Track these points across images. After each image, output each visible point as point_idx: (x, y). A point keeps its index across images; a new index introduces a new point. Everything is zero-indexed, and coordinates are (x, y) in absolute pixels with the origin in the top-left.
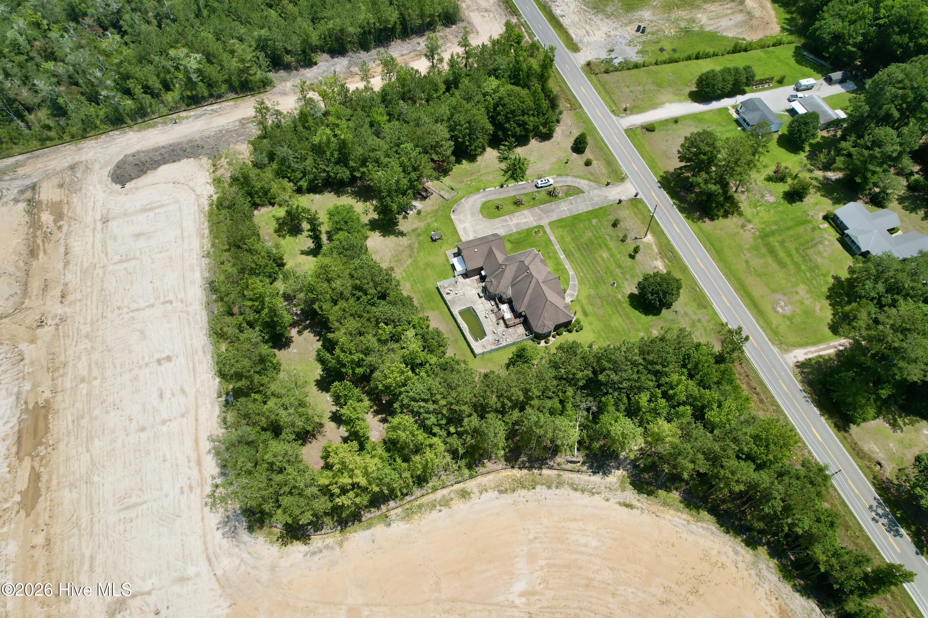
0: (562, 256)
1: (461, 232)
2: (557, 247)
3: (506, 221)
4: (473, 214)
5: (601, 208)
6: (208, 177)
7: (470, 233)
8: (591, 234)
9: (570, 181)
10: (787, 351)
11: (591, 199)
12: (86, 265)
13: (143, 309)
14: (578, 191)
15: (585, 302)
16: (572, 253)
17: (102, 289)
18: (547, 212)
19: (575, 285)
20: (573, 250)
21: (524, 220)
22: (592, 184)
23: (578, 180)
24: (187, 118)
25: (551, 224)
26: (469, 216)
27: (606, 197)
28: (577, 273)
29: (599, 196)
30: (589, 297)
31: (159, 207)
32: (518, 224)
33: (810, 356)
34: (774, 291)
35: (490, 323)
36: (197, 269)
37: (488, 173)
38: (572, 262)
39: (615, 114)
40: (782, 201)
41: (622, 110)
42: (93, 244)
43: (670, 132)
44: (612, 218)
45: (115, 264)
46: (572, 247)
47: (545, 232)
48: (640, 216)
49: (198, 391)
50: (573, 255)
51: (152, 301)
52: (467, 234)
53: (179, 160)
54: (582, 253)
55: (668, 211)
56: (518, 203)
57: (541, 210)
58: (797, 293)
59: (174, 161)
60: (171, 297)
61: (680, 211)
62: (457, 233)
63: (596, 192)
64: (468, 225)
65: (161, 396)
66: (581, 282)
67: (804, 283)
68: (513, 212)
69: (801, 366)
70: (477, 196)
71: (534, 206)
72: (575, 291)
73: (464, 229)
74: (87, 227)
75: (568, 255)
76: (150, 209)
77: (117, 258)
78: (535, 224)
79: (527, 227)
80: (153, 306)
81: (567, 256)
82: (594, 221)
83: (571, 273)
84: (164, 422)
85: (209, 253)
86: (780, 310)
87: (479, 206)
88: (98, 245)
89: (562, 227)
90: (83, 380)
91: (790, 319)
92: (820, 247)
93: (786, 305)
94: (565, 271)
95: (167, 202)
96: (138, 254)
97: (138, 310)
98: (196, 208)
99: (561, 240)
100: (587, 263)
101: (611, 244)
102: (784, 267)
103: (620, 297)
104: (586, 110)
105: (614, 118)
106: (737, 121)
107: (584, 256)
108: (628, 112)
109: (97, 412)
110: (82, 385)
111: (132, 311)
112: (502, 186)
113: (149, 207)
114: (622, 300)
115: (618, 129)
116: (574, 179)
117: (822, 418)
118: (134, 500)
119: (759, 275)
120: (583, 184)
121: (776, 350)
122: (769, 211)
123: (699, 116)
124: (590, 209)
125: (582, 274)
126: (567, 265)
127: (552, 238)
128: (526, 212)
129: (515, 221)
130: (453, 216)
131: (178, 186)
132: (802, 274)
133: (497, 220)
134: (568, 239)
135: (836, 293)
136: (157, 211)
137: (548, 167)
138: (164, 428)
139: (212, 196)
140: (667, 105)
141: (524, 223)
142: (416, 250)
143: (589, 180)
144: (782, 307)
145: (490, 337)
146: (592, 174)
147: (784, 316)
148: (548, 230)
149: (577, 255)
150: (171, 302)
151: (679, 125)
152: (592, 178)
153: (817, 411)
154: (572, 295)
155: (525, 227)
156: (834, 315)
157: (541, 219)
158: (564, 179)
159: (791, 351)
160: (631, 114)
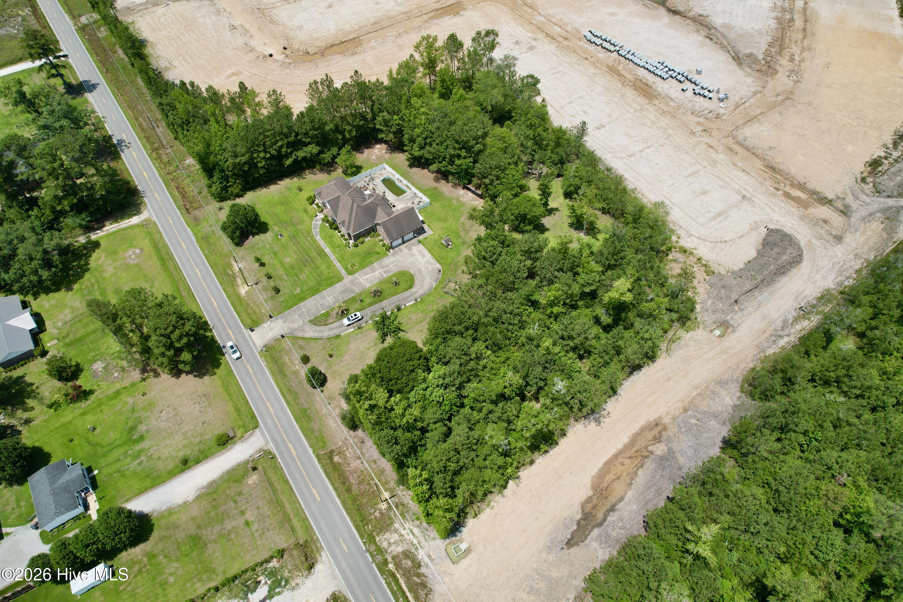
0: (327, 250)
1: (426, 252)
2: (333, 258)
3: (385, 272)
4: (420, 272)
5: (291, 307)
6: (701, 255)
7: (416, 253)
8: (301, 277)
9: (326, 332)
10: (145, 220)
11: (301, 315)
12: (719, 166)
13: (644, 148)
14: (316, 321)
15: (306, 218)
16: (319, 255)
17: (687, 153)
18: (346, 290)
19: (315, 228)
20: (318, 257)
21: (368, 276)
22: (300, 335)
23: (316, 335)
24: (796, 319)
25: (340, 279)
26: (423, 269)
27: (285, 322)
28: (313, 239)
29: (293, 321)
30: (302, 222)
31: (714, 218)
32: (374, 271)
33: (127, 221)
34: (137, 264)
35: (380, 189)
36: (632, 180)
37: (418, 323)
38: (318, 246)
39: (270, 453)
40: (86, 367)
41: (260, 468)
42: (733, 180)
43: (198, 440)
44: (280, 298)
45: (699, 171)
46: (319, 261)
47: (346, 269)
48: (250, 311)
49: (564, 118)
50: (317, 252)
51: (643, 154)
52: (420, 252)
53: (745, 264)
54: (310, 257)
55: (220, 319)
56: (378, 294)
57: (352, 291)
58: (115, 268)
59: (749, 262)
60: (632, 159)
61: (206, 323)
62: (430, 251)
63: (296, 326)
64: (421, 260)
65: (585, 112)
66: (309, 233)
67: (104, 278)
68: (381, 282)
69: (138, 212)
70: (421, 292)
71: (360, 294)
72: (315, 224)
73: (423, 256)
74: (754, 191)
75: (321, 253)
76: (720, 215)
77: (701, 173)
78: (357, 275)
79: (364, 270)
80: (640, 152)
81: (323, 251)
82: (298, 291)
83: (318, 238)
84: (571, 102)
85: (634, 193)
86: (138, 251)
87: (416, 282)
88: (727, 180)
89: (330, 278)
90: (641, 110)
91: (131, 246)
92: (69, 317)
93: (130, 256)
94: (324, 238)
95: (713, 223)
96: (688, 179)
97: (648, 148)
98: (680, 224)
99: (330, 265)
100: (304, 250)
101: (281, 272)
102: (116, 289)
103: (276, 228)
104: (311, 451)
105: (271, 447)
106: (95, 486)
107: (307, 254)
108: (250, 465)
109: (616, 100)
110: (639, 108)
111: (650, 146)
112: (399, 309)
113: (724, 216)
114: (274, 226)
115: (266, 425)
116: (320, 335)
117: (137, 183)
118: (558, 75)
119: (145, 276)
120: (311, 332)
121: (155, 218)
122: (106, 349)
123: (148, 482)
124: (302, 304)
125: (309, 238)
126: (322, 243)
127: (338, 265)
128: (368, 285)
129: (377, 274)
130: (439, 266)
131: (719, 240)
132: (102, 286)
133: (395, 271)
134: (323, 267)
135: (78, 275)
136: (712, 215)
137: (352, 346)
138: (568, 100)
139: (679, 238)
140: (191, 497)
141: (367, 274)
142: (461, 229)
143: (303, 338)
144: (134, 253)
145: (378, 181)
146: (301, 348)
147: (135, 247)
148: (343, 272)
149: (314, 254)
150: (629, 156)
151: (181, 454)
152: (301, 342)
153: (139, 188)
154: (316, 221)
155: (367, 269)
156: (90, 256)
157: (352, 281)
158: (333, 333)
159: (141, 221)
160: (247, 462)
